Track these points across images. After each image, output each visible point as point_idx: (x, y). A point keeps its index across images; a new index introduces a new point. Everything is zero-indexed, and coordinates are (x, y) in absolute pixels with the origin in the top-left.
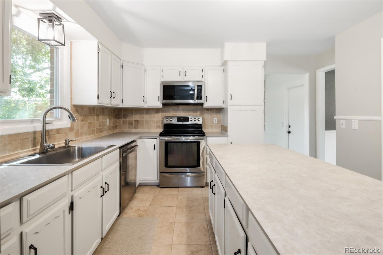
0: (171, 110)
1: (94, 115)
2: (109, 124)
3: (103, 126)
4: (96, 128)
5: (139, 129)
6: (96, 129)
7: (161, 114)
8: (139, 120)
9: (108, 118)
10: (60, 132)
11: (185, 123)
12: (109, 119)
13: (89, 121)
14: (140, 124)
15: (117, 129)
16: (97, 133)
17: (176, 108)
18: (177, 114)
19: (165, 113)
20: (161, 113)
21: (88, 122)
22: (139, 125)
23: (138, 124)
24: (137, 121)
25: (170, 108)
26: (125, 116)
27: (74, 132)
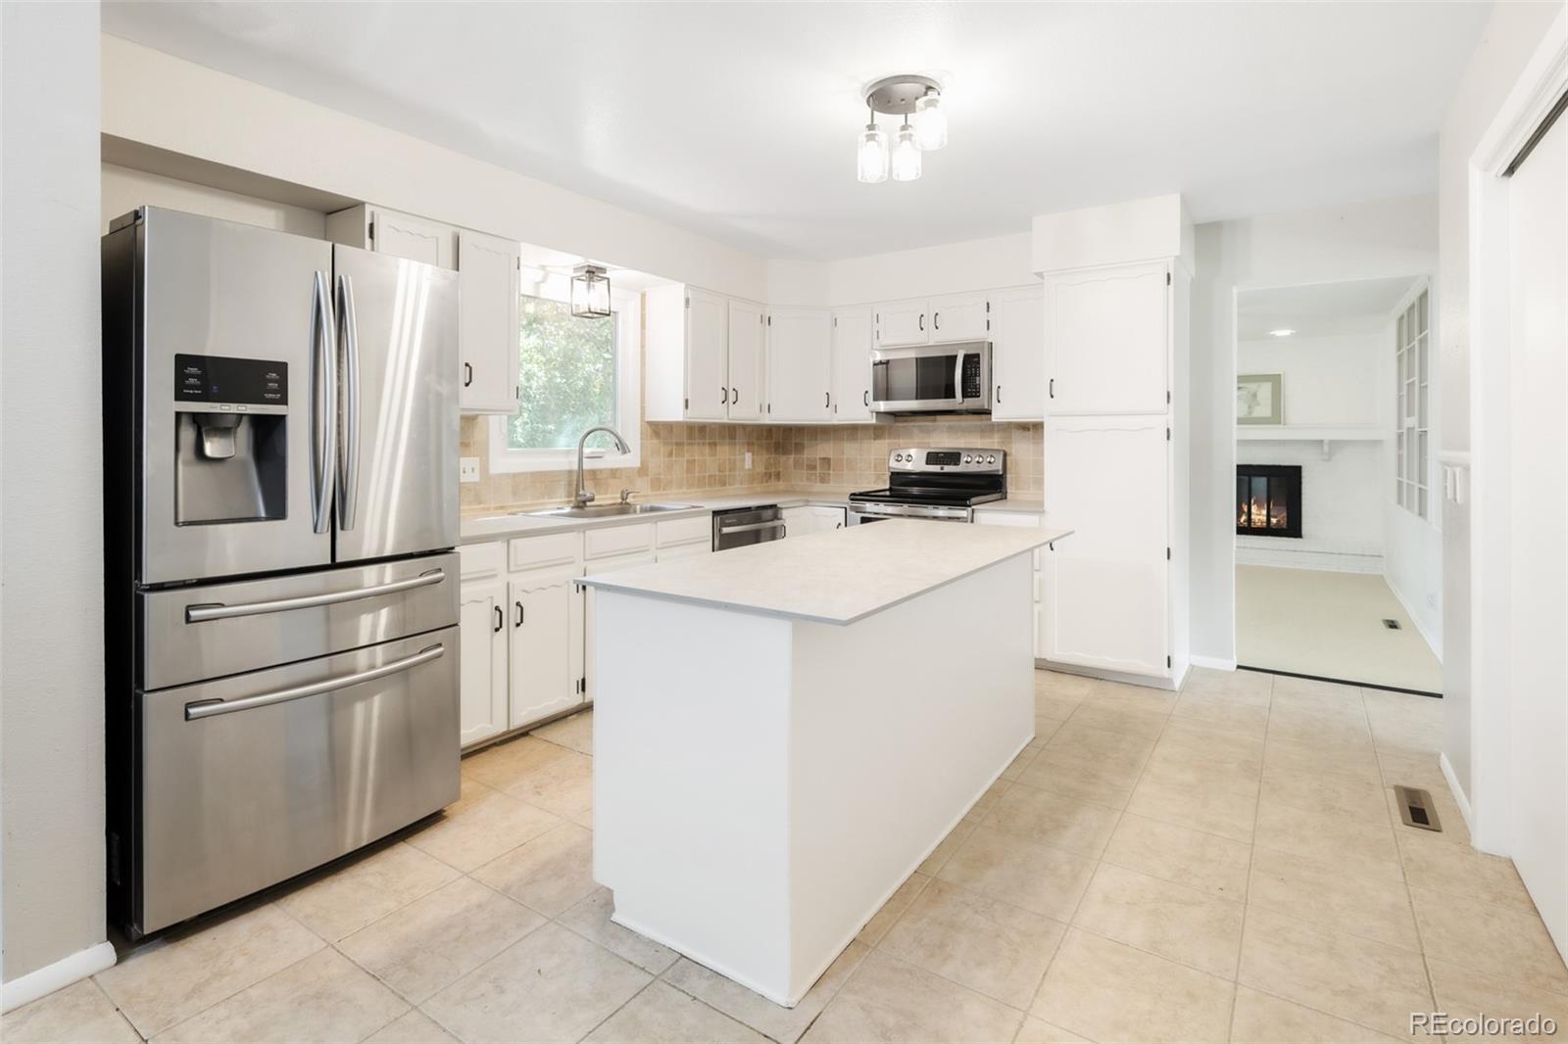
0: (916, 431)
1: (704, 444)
2: (751, 467)
3: (730, 470)
4: (707, 474)
5: (832, 484)
6: (710, 476)
7: (887, 441)
8: (831, 457)
9: (748, 451)
10: (617, 475)
11: (948, 469)
12: (750, 454)
13: (687, 457)
14: (834, 470)
15: (781, 482)
16: (710, 485)
17: (930, 424)
18: (931, 441)
19: (899, 438)
20: (889, 438)
21: (685, 459)
22: (831, 472)
23: (829, 469)
24: (826, 461)
25: (912, 424)
26: (799, 448)
27: (649, 478)
